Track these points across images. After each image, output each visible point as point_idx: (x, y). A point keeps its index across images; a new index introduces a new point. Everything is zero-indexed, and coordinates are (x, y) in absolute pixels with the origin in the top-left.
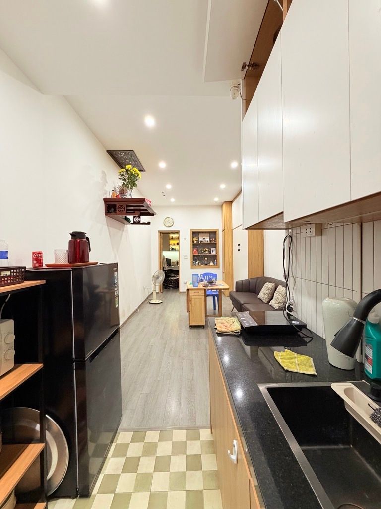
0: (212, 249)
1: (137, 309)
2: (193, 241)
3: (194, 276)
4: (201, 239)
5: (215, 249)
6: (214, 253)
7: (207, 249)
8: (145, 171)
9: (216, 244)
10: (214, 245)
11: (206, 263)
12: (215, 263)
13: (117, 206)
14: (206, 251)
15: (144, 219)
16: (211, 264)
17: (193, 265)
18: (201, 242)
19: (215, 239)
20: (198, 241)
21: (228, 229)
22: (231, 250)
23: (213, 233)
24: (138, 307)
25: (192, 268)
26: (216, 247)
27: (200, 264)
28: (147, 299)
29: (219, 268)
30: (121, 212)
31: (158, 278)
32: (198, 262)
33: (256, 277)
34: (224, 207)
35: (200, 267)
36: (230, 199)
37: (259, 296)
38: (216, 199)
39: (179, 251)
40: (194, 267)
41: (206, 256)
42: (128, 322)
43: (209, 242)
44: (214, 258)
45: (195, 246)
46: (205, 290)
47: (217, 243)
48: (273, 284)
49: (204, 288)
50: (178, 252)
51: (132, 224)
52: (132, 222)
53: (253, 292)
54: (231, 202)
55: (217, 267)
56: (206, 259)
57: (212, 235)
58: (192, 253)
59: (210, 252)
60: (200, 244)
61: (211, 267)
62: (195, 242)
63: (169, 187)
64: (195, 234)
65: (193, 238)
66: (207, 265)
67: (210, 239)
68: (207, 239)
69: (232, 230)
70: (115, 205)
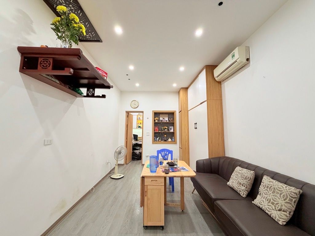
0: (170, 127)
1: (92, 189)
2: (155, 121)
3: (152, 159)
4: (161, 119)
5: (173, 127)
6: (172, 131)
7: (166, 127)
8: (102, 42)
9: (173, 123)
10: (173, 124)
11: (165, 139)
12: (173, 139)
13: (39, 61)
14: (165, 129)
15: (98, 92)
16: (170, 140)
17: (154, 141)
18: (161, 121)
19: (173, 119)
20: (159, 120)
21: (184, 111)
22: (187, 128)
23: (171, 114)
24: (95, 187)
25: (153, 143)
26: (173, 126)
27: (160, 140)
28: (110, 173)
29: (176, 143)
30: (45, 68)
31: (120, 153)
32: (158, 138)
33: (216, 156)
34: (182, 93)
35: (160, 143)
36: (185, 86)
37: (228, 183)
38: (175, 85)
39: (143, 128)
40: (155, 142)
41: (165, 133)
42: (73, 211)
43: (168, 121)
44: (172, 135)
45: (156, 124)
46: (165, 178)
47: (175, 122)
48: (252, 172)
49: (164, 174)
50: (142, 130)
51: (85, 96)
52: (85, 94)
53: (217, 174)
54: (187, 89)
55: (174, 142)
56: (165, 136)
57: (171, 116)
58: (154, 130)
59: (169, 130)
60: (160, 123)
61: (170, 143)
62: (156, 121)
63: (131, 68)
64: (157, 114)
65: (155, 118)
66: (166, 141)
67: (169, 119)
68: (167, 119)
69: (188, 111)
70: (37, 59)
